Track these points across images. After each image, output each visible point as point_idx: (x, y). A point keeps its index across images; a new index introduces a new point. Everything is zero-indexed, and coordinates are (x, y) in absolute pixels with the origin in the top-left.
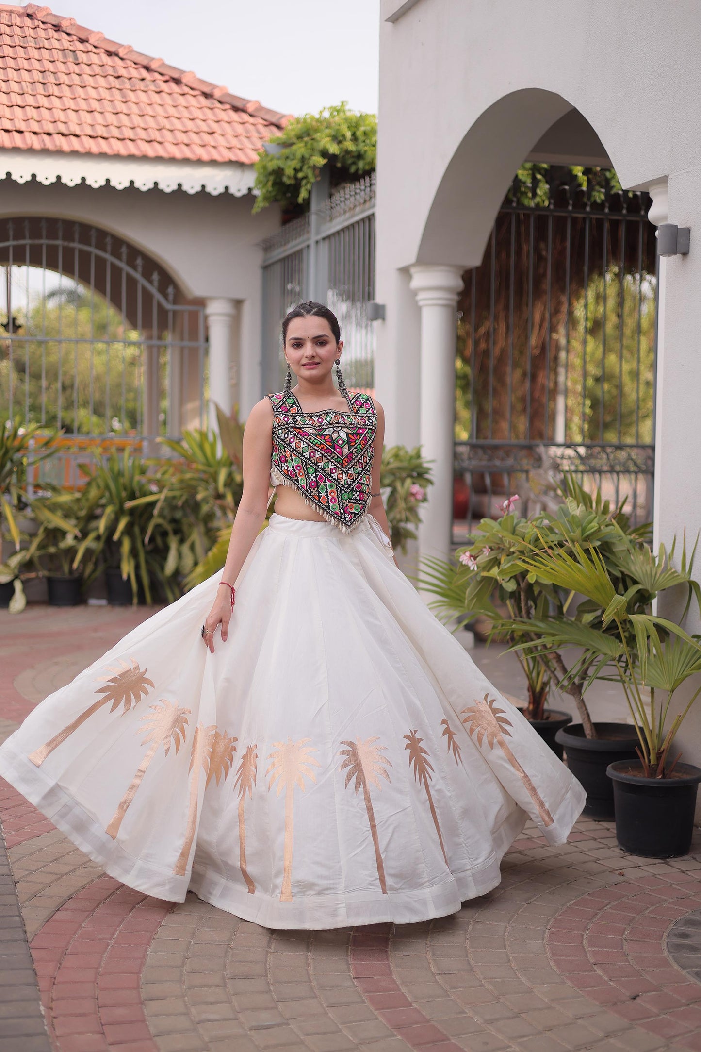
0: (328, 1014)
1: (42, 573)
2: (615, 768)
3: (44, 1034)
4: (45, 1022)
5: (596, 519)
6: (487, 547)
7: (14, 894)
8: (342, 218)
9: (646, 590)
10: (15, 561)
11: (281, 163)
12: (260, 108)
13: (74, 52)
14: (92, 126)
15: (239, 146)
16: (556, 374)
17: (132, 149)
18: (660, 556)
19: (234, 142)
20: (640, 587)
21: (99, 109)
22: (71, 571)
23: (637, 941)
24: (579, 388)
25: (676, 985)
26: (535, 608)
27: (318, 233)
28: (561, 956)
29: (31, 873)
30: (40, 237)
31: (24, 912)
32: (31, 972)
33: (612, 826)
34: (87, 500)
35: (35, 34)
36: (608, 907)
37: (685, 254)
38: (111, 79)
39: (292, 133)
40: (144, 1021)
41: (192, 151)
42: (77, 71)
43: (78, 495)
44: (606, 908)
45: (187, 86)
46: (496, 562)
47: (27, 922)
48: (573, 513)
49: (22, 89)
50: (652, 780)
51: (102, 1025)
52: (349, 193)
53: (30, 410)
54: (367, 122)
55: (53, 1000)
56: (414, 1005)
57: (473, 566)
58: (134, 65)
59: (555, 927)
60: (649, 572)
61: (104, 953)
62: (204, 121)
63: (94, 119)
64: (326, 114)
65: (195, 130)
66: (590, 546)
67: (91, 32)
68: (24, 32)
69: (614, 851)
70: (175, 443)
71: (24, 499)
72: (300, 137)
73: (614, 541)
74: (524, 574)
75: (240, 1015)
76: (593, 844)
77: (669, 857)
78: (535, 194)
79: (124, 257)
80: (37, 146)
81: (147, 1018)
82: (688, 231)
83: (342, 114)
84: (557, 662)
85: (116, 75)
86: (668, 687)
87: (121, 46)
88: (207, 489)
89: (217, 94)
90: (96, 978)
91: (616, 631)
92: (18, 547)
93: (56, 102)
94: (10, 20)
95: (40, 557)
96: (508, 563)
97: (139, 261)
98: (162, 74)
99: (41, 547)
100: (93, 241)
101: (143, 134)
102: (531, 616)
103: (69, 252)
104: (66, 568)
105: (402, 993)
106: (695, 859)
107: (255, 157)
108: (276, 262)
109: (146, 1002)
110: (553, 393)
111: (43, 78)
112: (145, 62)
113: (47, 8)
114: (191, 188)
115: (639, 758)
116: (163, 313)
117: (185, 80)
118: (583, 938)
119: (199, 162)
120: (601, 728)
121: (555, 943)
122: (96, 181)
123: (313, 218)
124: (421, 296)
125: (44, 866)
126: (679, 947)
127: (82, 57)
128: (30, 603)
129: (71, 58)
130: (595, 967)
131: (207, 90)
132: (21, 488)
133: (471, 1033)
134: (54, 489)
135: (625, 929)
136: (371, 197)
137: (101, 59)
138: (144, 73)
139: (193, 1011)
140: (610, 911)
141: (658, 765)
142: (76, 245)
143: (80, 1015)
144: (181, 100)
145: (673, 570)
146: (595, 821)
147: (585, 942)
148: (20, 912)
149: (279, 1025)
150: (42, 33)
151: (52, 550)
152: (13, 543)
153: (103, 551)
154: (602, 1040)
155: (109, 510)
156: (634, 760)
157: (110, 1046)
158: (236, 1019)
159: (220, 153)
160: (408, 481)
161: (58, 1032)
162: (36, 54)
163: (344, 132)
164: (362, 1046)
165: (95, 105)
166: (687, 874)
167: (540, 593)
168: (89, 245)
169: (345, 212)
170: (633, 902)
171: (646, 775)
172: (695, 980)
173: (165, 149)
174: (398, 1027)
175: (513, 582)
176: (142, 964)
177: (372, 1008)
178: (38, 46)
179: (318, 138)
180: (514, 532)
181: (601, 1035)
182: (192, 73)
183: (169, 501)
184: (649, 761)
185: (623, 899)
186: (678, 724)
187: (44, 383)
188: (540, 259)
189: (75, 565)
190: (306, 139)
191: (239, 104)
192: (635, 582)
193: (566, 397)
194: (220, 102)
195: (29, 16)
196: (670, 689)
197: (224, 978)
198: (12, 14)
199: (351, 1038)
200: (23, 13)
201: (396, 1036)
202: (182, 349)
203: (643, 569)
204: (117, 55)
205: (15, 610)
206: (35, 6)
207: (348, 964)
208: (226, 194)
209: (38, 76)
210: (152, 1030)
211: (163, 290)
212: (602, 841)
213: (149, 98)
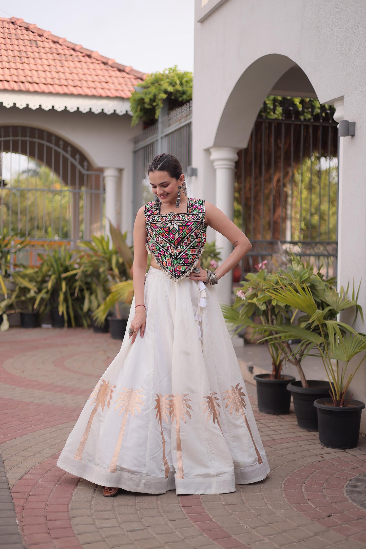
0: (168, 524)
1: (18, 311)
2: (318, 402)
3: (18, 534)
4: (19, 528)
5: (308, 273)
6: (251, 288)
7: (3, 466)
8: (175, 124)
9: (334, 310)
10: (4, 304)
11: (143, 96)
12: (132, 70)
13: (36, 41)
14: (45, 78)
15: (121, 89)
16: (286, 209)
17: (66, 90)
18: (341, 292)
19: (119, 87)
20: (331, 308)
21: (49, 70)
22: (33, 309)
23: (330, 489)
24: (298, 216)
25: (351, 510)
26: (276, 320)
27: (162, 133)
28: (290, 496)
29: (11, 456)
30: (18, 136)
31: (8, 475)
32: (11, 504)
33: (317, 434)
34: (42, 272)
35: (16, 32)
36: (315, 472)
37: (353, 136)
38: (55, 55)
39: (149, 82)
40: (71, 527)
41: (97, 92)
42: (37, 51)
43: (36, 270)
44: (314, 473)
45: (94, 58)
46: (255, 295)
47: (9, 480)
48: (295, 269)
49: (9, 59)
50: (338, 408)
51: (49, 529)
52: (178, 112)
53: (12, 231)
54: (188, 76)
55: (23, 517)
56: (213, 520)
57: (243, 297)
58: (67, 48)
59: (287, 482)
60: (335, 300)
61: (50, 495)
62: (103, 76)
63: (46, 75)
64: (167, 72)
65: (99, 81)
66: (305, 286)
67: (45, 31)
68: (10, 31)
69: (318, 446)
70: (88, 243)
71: (8, 272)
72: (153, 83)
73: (317, 284)
74: (270, 301)
75: (121, 525)
76: (307, 442)
77: (347, 449)
78: (274, 113)
79: (61, 146)
80: (16, 88)
81: (73, 526)
82: (354, 124)
83: (175, 72)
84: (288, 348)
85: (58, 53)
86: (346, 360)
87: (60, 38)
88: (104, 266)
89: (110, 63)
90: (45, 507)
91: (319, 331)
92: (6, 297)
93: (26, 66)
94: (3, 25)
95: (17, 302)
96: (262, 295)
97: (69, 149)
98: (81, 53)
99: (17, 297)
100: (45, 138)
101: (71, 83)
102: (274, 323)
103: (32, 144)
104: (30, 308)
105: (207, 514)
106: (360, 449)
107: (129, 95)
108: (141, 149)
109: (72, 518)
110: (284, 219)
111: (20, 54)
112: (73, 47)
113: (22, 19)
114: (97, 110)
115: (331, 397)
116: (81, 176)
117: (93, 55)
118: (302, 488)
119: (100, 97)
120: (311, 383)
121: (287, 490)
122: (47, 107)
123: (160, 125)
124: (216, 163)
125: (18, 453)
126: (352, 492)
127: (40, 44)
128: (11, 326)
129: (34, 44)
130: (308, 501)
131: (105, 60)
132: (7, 266)
133: (243, 533)
134: (24, 267)
135: (324, 483)
136: (190, 113)
137: (50, 45)
138: (72, 52)
139: (97, 522)
140: (316, 474)
141: (341, 400)
142: (36, 140)
143: (37, 524)
144: (91, 66)
145: (348, 300)
146: (308, 431)
147: (303, 489)
148: (5, 475)
149: (142, 530)
150: (19, 32)
151: (23, 298)
152: (3, 295)
153: (50, 299)
154: (312, 537)
155: (53, 277)
156: (328, 398)
157: (53, 540)
158: (120, 527)
159: (111, 92)
160: (209, 259)
161: (25, 533)
162: (16, 42)
163: (176, 81)
164: (186, 540)
165: (47, 68)
166: (356, 457)
167: (279, 312)
168: (43, 140)
169: (177, 121)
170: (328, 470)
171: (335, 405)
172: (361, 508)
173: (83, 90)
174: (205, 531)
175: (264, 305)
176: (70, 500)
177: (192, 522)
178: (17, 38)
179: (162, 84)
180: (265, 279)
181: (312, 534)
182: (96, 52)
183: (84, 272)
184: (336, 399)
185: (323, 469)
186: (350, 379)
187: (19, 216)
188: (278, 148)
189: (36, 306)
190: (156, 84)
191: (121, 68)
192: (328, 305)
193: (291, 221)
194: (112, 67)
195: (13, 23)
196: (347, 360)
197: (113, 507)
198: (4, 22)
199: (180, 536)
200: (10, 22)
201: (204, 535)
202: (91, 194)
203: (332, 299)
204: (58, 43)
205: (3, 330)
206: (16, 18)
207: (179, 500)
208: (115, 114)
209: (17, 53)
210: (76, 532)
211: (81, 164)
212: (312, 441)
213: (75, 64)
